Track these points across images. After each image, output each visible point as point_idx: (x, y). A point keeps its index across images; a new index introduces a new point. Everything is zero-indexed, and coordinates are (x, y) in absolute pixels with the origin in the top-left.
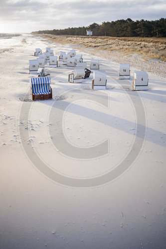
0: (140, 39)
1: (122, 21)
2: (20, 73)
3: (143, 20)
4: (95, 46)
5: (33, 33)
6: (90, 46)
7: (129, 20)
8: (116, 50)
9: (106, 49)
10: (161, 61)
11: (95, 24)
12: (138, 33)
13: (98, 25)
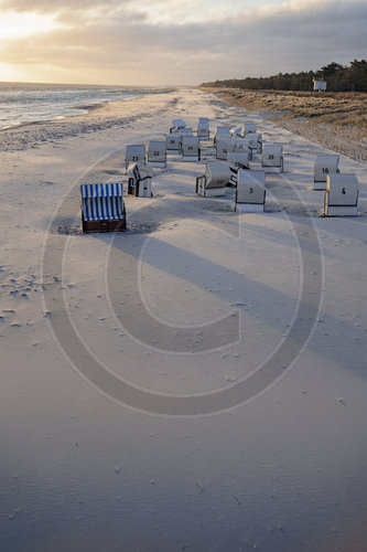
4: (313, 116)
5: (204, 85)
6: (303, 114)
8: (354, 123)
9: (332, 121)
11: (334, 65)
13: (341, 67)
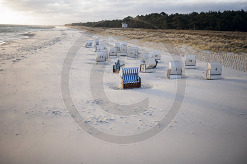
0: (178, 31)
1: (156, 15)
2: (87, 63)
3: (177, 14)
4: (139, 38)
5: (66, 25)
6: (134, 38)
7: (163, 13)
9: (151, 41)
10: (213, 52)
11: (129, 17)
12: (174, 25)
13: (132, 18)
